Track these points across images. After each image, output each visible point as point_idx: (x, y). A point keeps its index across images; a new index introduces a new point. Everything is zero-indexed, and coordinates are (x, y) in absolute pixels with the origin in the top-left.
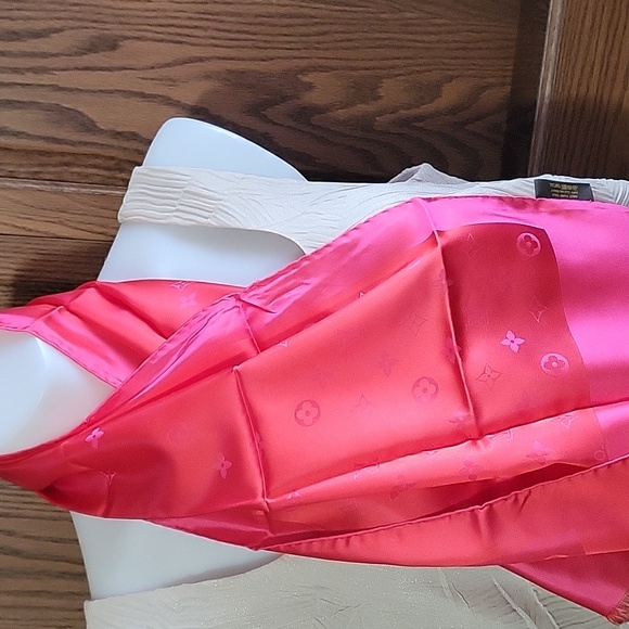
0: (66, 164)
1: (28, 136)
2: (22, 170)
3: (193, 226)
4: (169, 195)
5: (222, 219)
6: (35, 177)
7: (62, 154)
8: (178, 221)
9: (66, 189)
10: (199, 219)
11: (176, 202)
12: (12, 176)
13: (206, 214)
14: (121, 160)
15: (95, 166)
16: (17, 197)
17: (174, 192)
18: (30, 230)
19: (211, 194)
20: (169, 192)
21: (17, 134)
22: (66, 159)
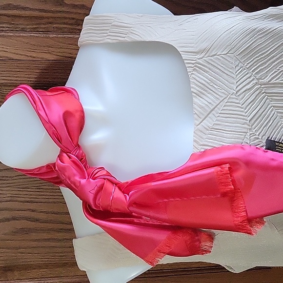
0: (50, 23)
1: (31, 9)
2: (28, 27)
3: (117, 42)
4: (104, 28)
5: (132, 37)
6: (34, 30)
7: (48, 18)
8: (109, 40)
9: (51, 36)
10: (120, 38)
11: (108, 31)
12: (23, 30)
13: (124, 36)
14: (78, 19)
15: (64, 23)
16: (26, 40)
17: (106, 27)
18: (34, 57)
19: (126, 25)
20: (104, 27)
21: (24, 9)
22: (50, 20)
